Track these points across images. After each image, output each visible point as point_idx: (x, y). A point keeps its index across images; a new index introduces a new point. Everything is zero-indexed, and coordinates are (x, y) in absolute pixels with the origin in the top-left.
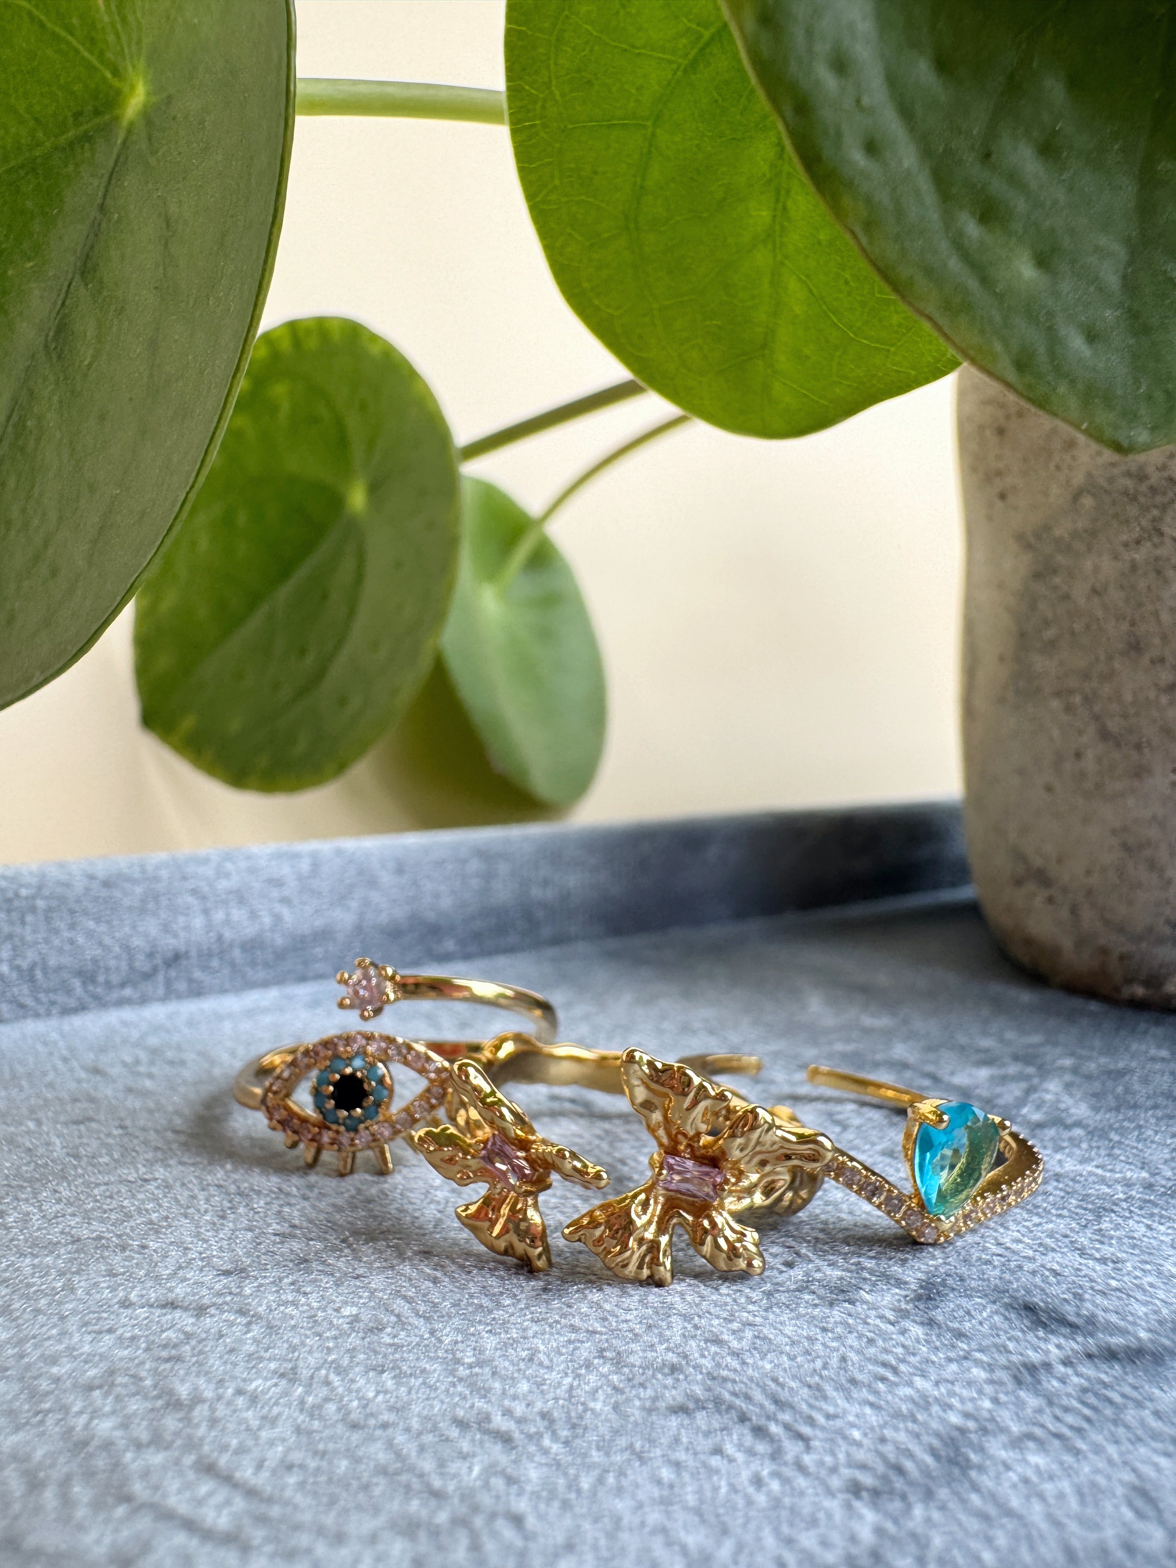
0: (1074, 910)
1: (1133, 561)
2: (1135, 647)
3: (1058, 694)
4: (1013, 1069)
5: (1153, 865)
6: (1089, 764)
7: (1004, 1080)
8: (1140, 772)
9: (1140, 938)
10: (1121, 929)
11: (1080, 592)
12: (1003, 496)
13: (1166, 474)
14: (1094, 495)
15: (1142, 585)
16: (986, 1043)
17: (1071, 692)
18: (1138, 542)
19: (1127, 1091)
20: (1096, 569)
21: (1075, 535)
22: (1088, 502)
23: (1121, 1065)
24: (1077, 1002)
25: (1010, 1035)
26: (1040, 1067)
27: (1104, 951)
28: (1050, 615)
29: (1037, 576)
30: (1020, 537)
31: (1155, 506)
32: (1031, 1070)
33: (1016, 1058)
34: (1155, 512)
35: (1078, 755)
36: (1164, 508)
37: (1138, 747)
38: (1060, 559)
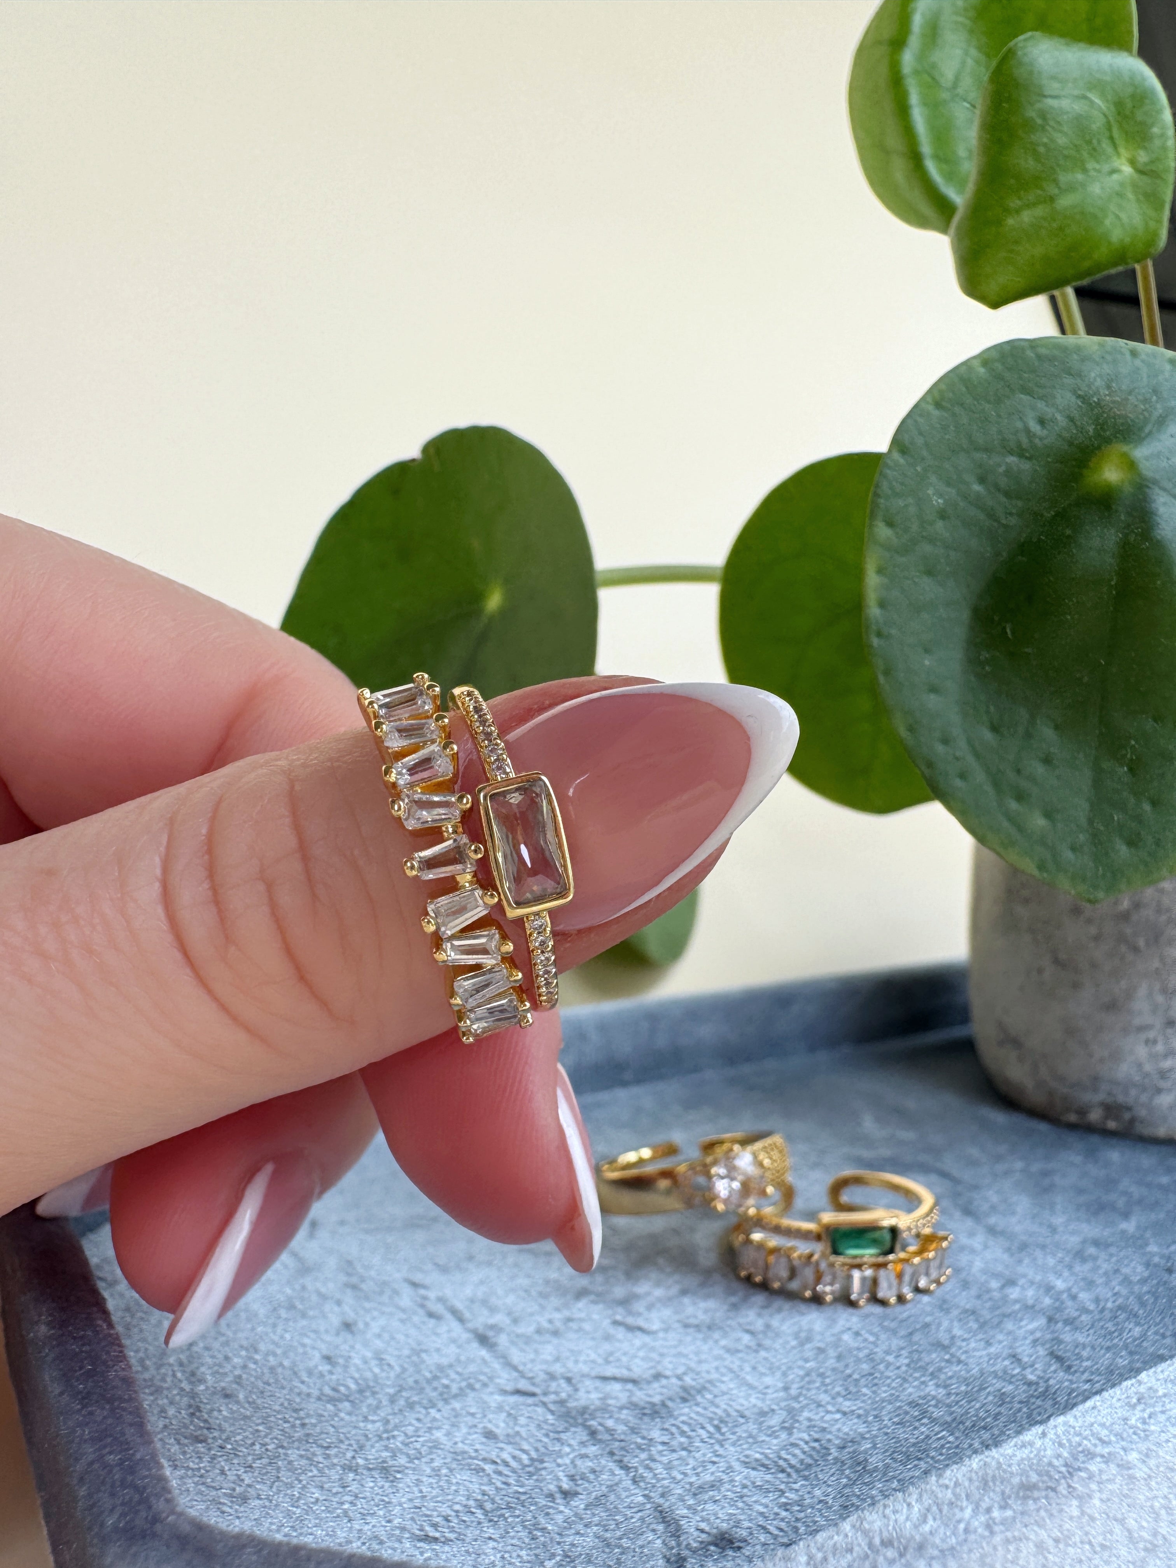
0: (1035, 1065)
6: (1046, 978)
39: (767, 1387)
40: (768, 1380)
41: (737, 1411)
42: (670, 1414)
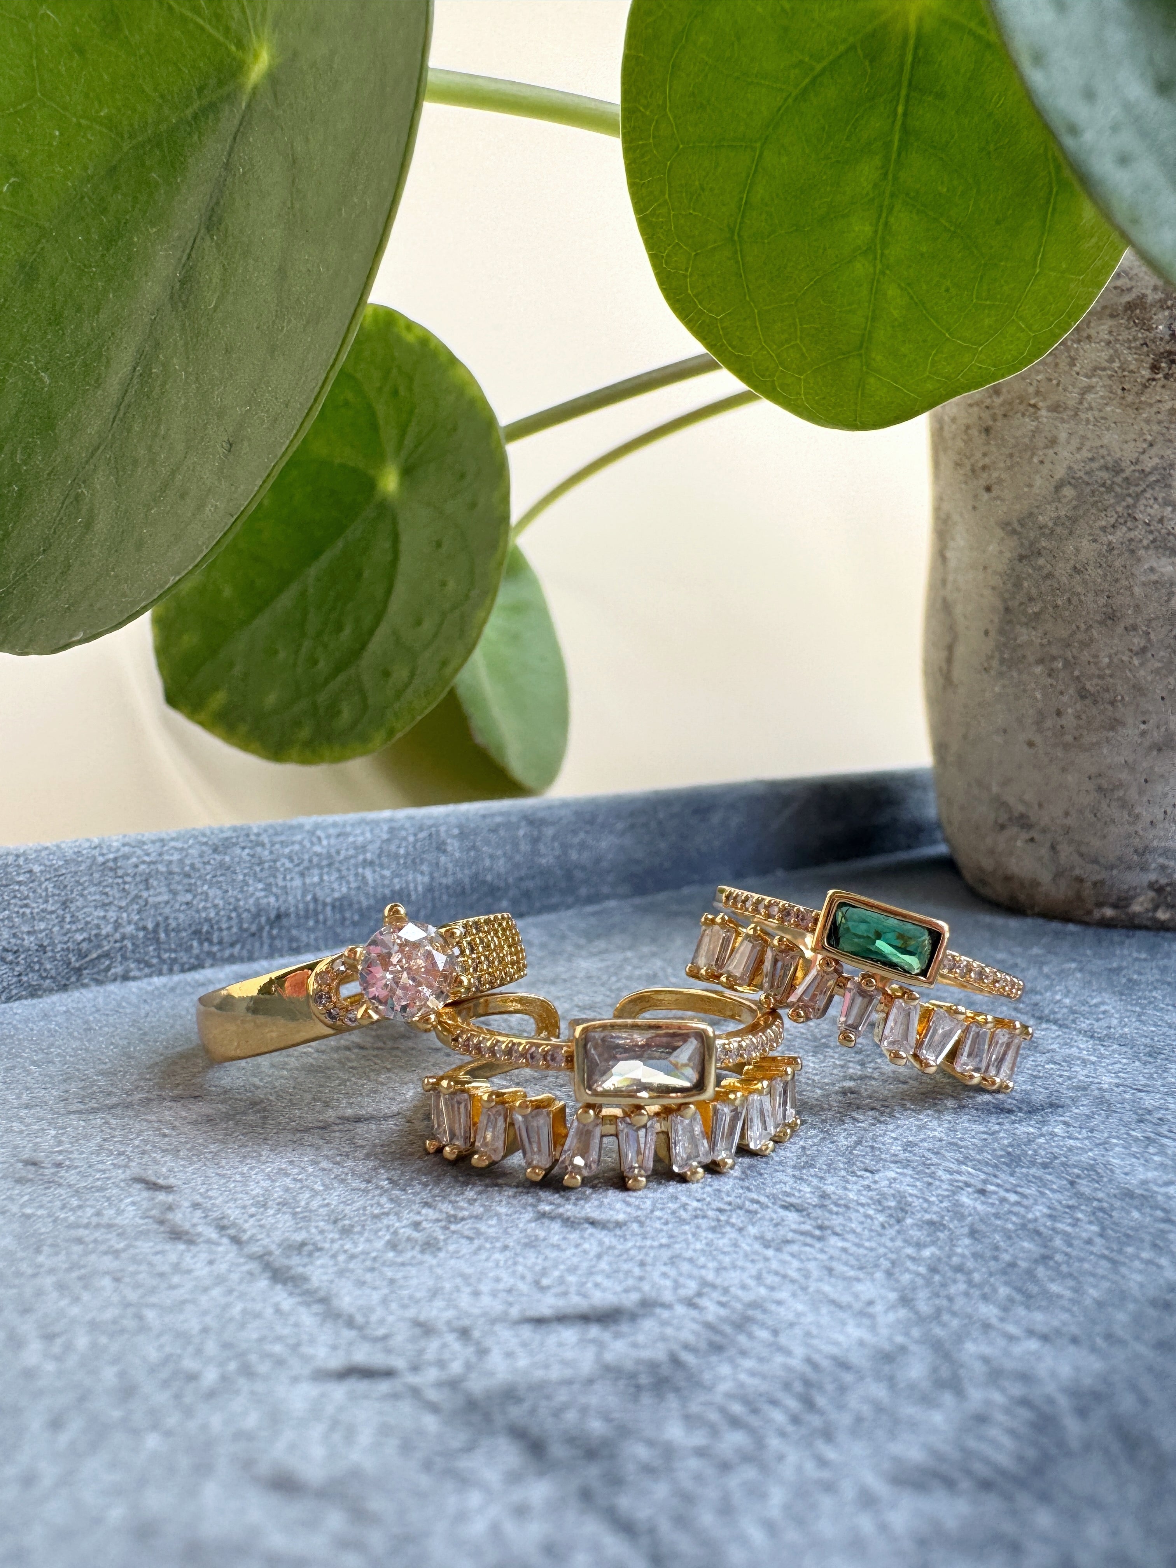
0: (1053, 848)
1: (1110, 543)
2: (1111, 617)
3: (1040, 661)
5: (1124, 804)
6: (1069, 720)
8: (1115, 724)
9: (1112, 867)
10: (1095, 860)
11: (1062, 570)
12: (988, 489)
13: (1138, 467)
14: (1075, 487)
15: (1118, 563)
17: (1054, 658)
18: (1113, 526)
20: (1078, 550)
21: (1057, 521)
22: (1068, 492)
27: (1079, 880)
28: (1034, 591)
29: (1021, 558)
30: (1005, 525)
31: (1130, 495)
34: (1130, 501)
35: (1059, 713)
36: (1137, 497)
37: (1112, 703)
38: (1044, 543)
39: (871, 1303)
40: (867, 1289)
41: (834, 1358)
42: (695, 1382)
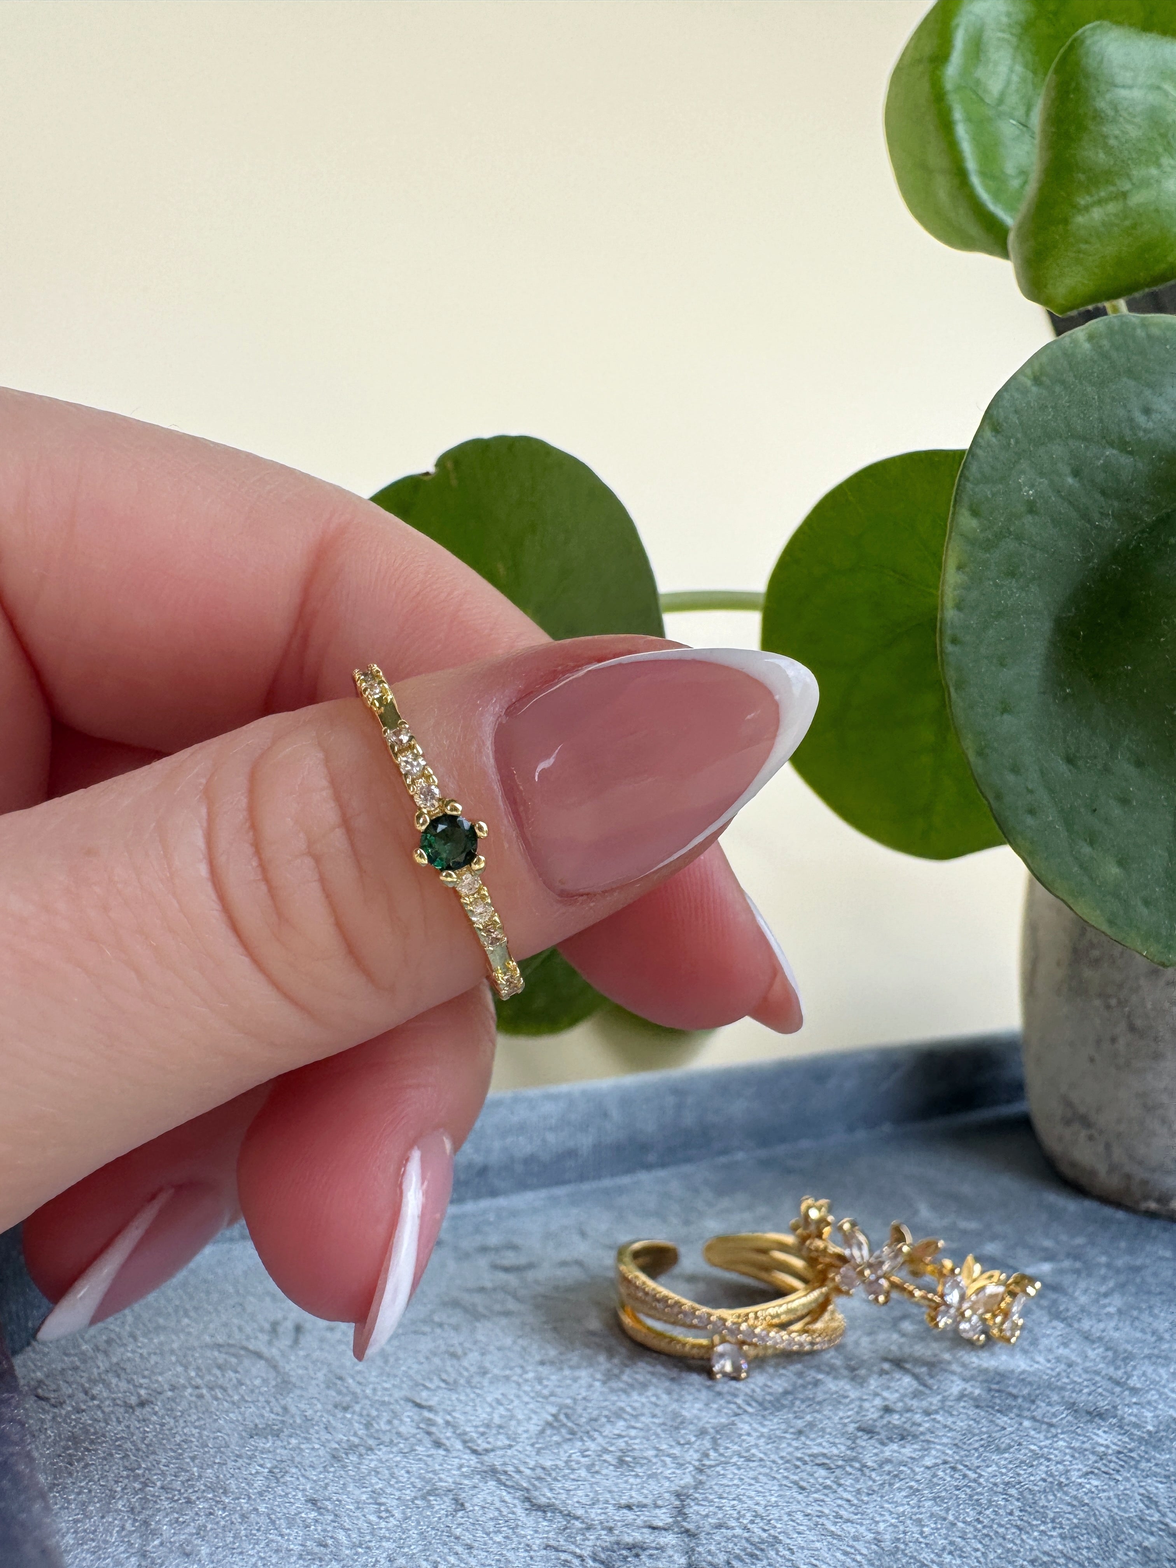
0: (1108, 1146)
3: (1100, 996)
4: (1067, 1264)
5: (1164, 1120)
6: (1121, 1047)
7: (1061, 1272)
8: (1156, 1057)
9: (1154, 1170)
10: (1140, 1163)
16: (1048, 1243)
17: (1109, 996)
19: (1143, 1281)
23: (1139, 1262)
24: (1108, 1211)
25: (1064, 1238)
26: (1085, 1262)
27: (1128, 1177)
32: (1078, 1265)
33: (1068, 1255)
35: (1113, 1040)
37: (1155, 1040)
